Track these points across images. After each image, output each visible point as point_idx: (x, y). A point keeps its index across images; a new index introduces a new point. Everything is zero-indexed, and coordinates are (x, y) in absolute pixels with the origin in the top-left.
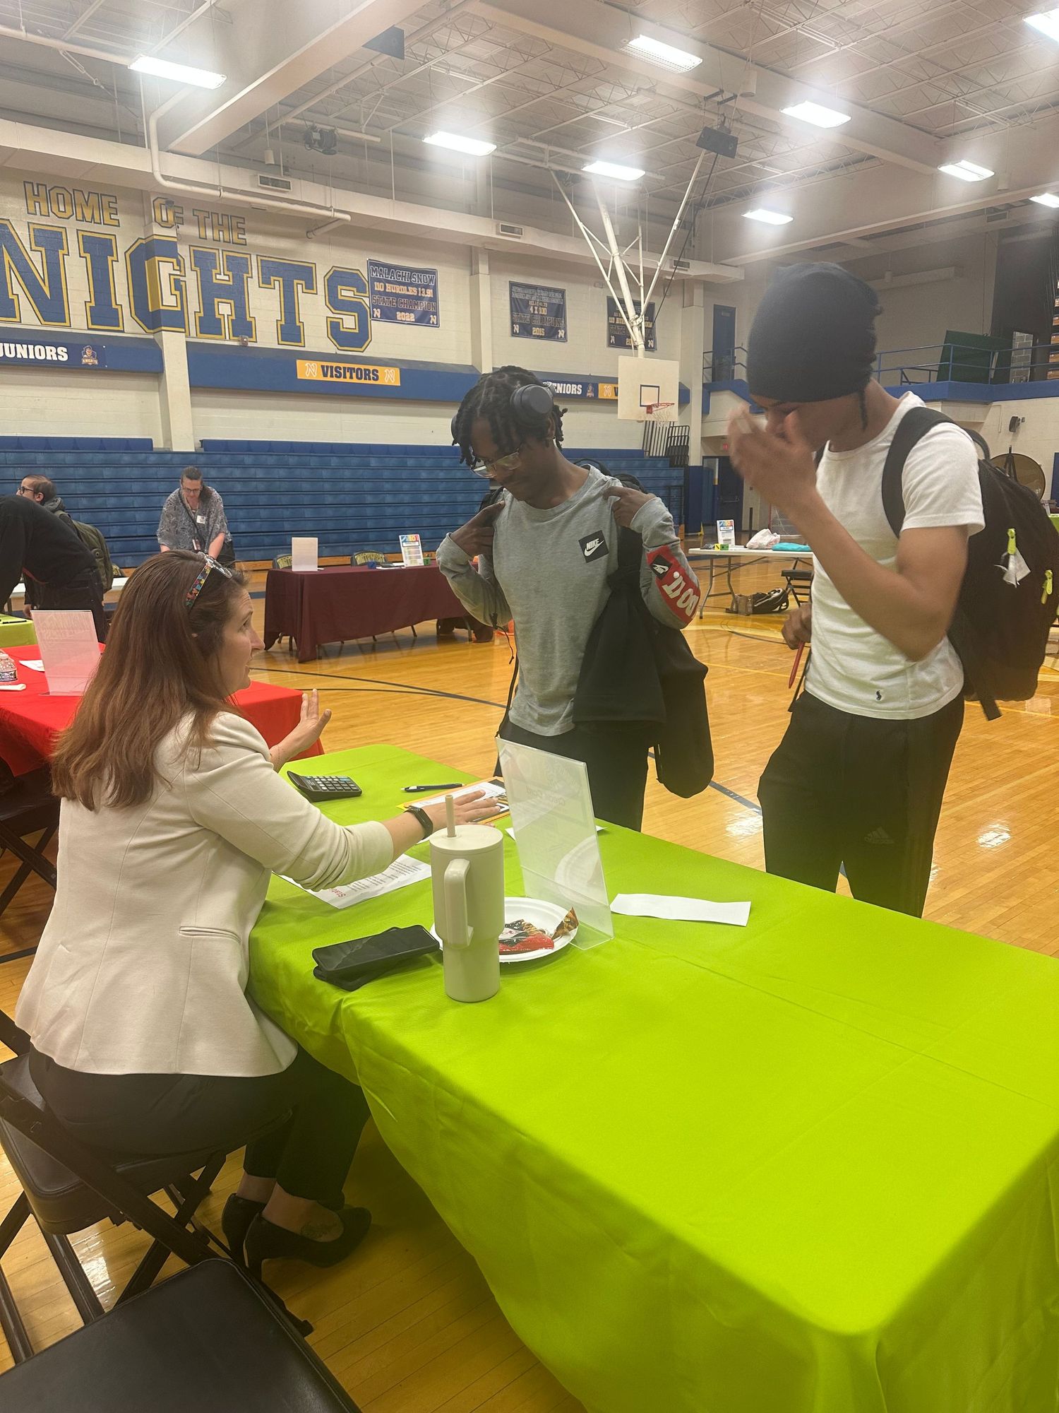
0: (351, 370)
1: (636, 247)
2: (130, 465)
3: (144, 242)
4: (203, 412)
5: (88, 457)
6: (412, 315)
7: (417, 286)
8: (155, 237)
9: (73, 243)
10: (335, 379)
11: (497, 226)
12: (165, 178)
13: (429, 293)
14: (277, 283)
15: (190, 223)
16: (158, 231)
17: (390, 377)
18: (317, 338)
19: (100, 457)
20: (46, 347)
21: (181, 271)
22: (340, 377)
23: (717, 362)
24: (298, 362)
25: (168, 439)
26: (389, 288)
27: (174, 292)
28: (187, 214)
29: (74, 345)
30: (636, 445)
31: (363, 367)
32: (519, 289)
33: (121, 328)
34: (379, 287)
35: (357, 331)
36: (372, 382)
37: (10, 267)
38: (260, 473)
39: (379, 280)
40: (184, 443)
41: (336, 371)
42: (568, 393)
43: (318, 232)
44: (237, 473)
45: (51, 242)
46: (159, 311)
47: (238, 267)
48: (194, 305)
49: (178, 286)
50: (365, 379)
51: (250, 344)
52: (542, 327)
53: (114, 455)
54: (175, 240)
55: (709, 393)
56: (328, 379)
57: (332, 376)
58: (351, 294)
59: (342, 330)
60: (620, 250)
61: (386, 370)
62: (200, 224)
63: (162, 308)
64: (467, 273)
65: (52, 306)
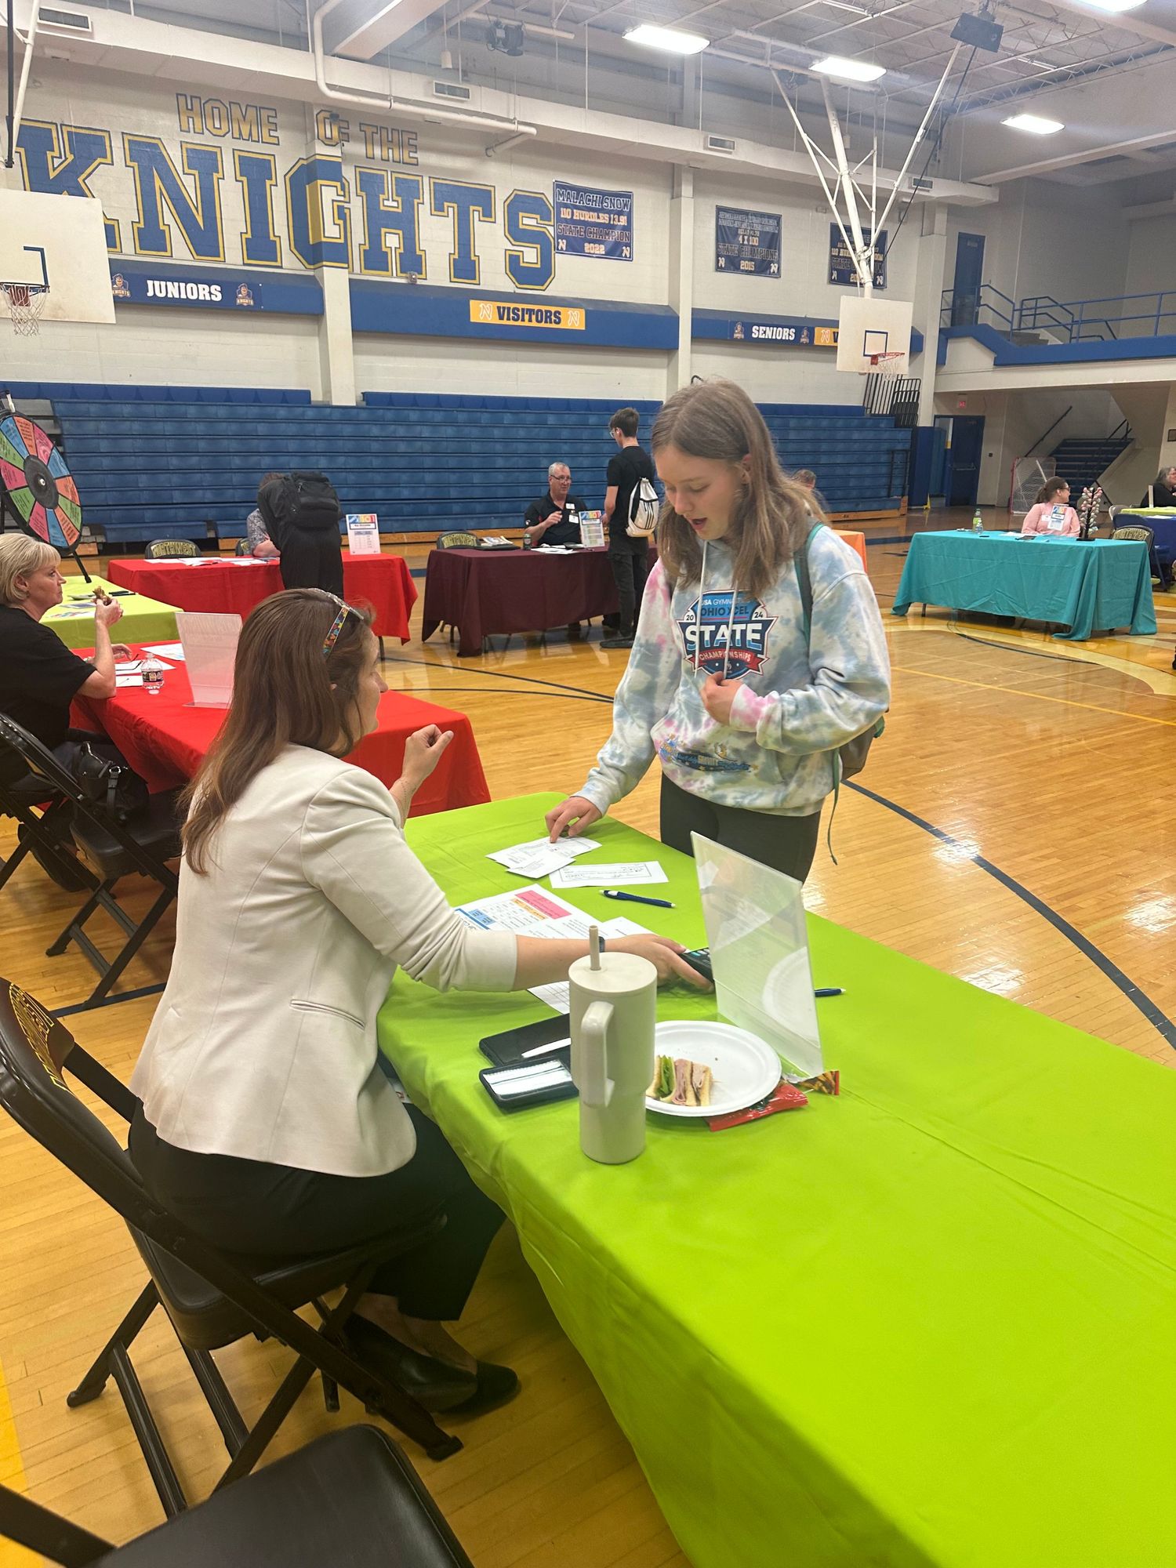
0: (530, 311)
1: (869, 163)
2: (287, 420)
3: (305, 163)
4: (365, 360)
5: (242, 411)
6: (602, 246)
7: (609, 212)
8: (318, 157)
9: (228, 165)
10: (511, 323)
11: (705, 139)
12: (331, 87)
13: (623, 221)
14: (451, 209)
15: (357, 139)
16: (322, 150)
17: (574, 320)
18: (494, 275)
19: (254, 411)
20: (199, 285)
21: (344, 196)
22: (517, 320)
23: (958, 302)
24: (472, 302)
25: (327, 391)
26: (578, 215)
27: (337, 221)
28: (354, 129)
29: (229, 282)
30: (855, 400)
31: (544, 308)
32: (728, 215)
33: (279, 264)
34: (566, 214)
35: (539, 266)
36: (554, 326)
37: (161, 194)
38: (426, 432)
39: (566, 206)
40: (345, 395)
41: (514, 313)
42: (779, 338)
43: (499, 149)
44: (401, 431)
45: (204, 163)
46: (321, 243)
47: (408, 191)
48: (359, 236)
49: (342, 214)
50: (546, 322)
51: (419, 282)
52: (751, 260)
53: (269, 409)
54: (340, 160)
55: (947, 339)
56: (505, 322)
57: (508, 319)
58: (533, 222)
59: (522, 264)
60: (850, 167)
61: (570, 311)
62: (368, 141)
63: (324, 240)
64: (669, 195)
65: (206, 239)
